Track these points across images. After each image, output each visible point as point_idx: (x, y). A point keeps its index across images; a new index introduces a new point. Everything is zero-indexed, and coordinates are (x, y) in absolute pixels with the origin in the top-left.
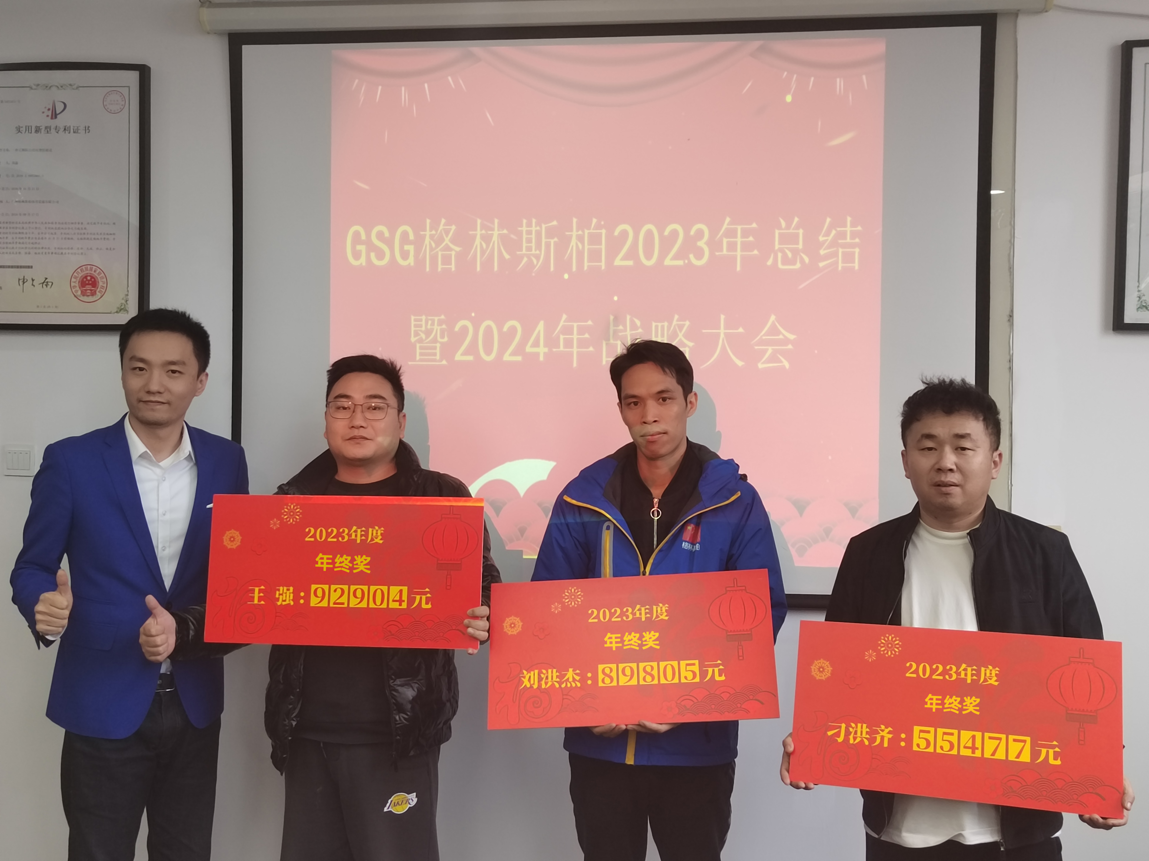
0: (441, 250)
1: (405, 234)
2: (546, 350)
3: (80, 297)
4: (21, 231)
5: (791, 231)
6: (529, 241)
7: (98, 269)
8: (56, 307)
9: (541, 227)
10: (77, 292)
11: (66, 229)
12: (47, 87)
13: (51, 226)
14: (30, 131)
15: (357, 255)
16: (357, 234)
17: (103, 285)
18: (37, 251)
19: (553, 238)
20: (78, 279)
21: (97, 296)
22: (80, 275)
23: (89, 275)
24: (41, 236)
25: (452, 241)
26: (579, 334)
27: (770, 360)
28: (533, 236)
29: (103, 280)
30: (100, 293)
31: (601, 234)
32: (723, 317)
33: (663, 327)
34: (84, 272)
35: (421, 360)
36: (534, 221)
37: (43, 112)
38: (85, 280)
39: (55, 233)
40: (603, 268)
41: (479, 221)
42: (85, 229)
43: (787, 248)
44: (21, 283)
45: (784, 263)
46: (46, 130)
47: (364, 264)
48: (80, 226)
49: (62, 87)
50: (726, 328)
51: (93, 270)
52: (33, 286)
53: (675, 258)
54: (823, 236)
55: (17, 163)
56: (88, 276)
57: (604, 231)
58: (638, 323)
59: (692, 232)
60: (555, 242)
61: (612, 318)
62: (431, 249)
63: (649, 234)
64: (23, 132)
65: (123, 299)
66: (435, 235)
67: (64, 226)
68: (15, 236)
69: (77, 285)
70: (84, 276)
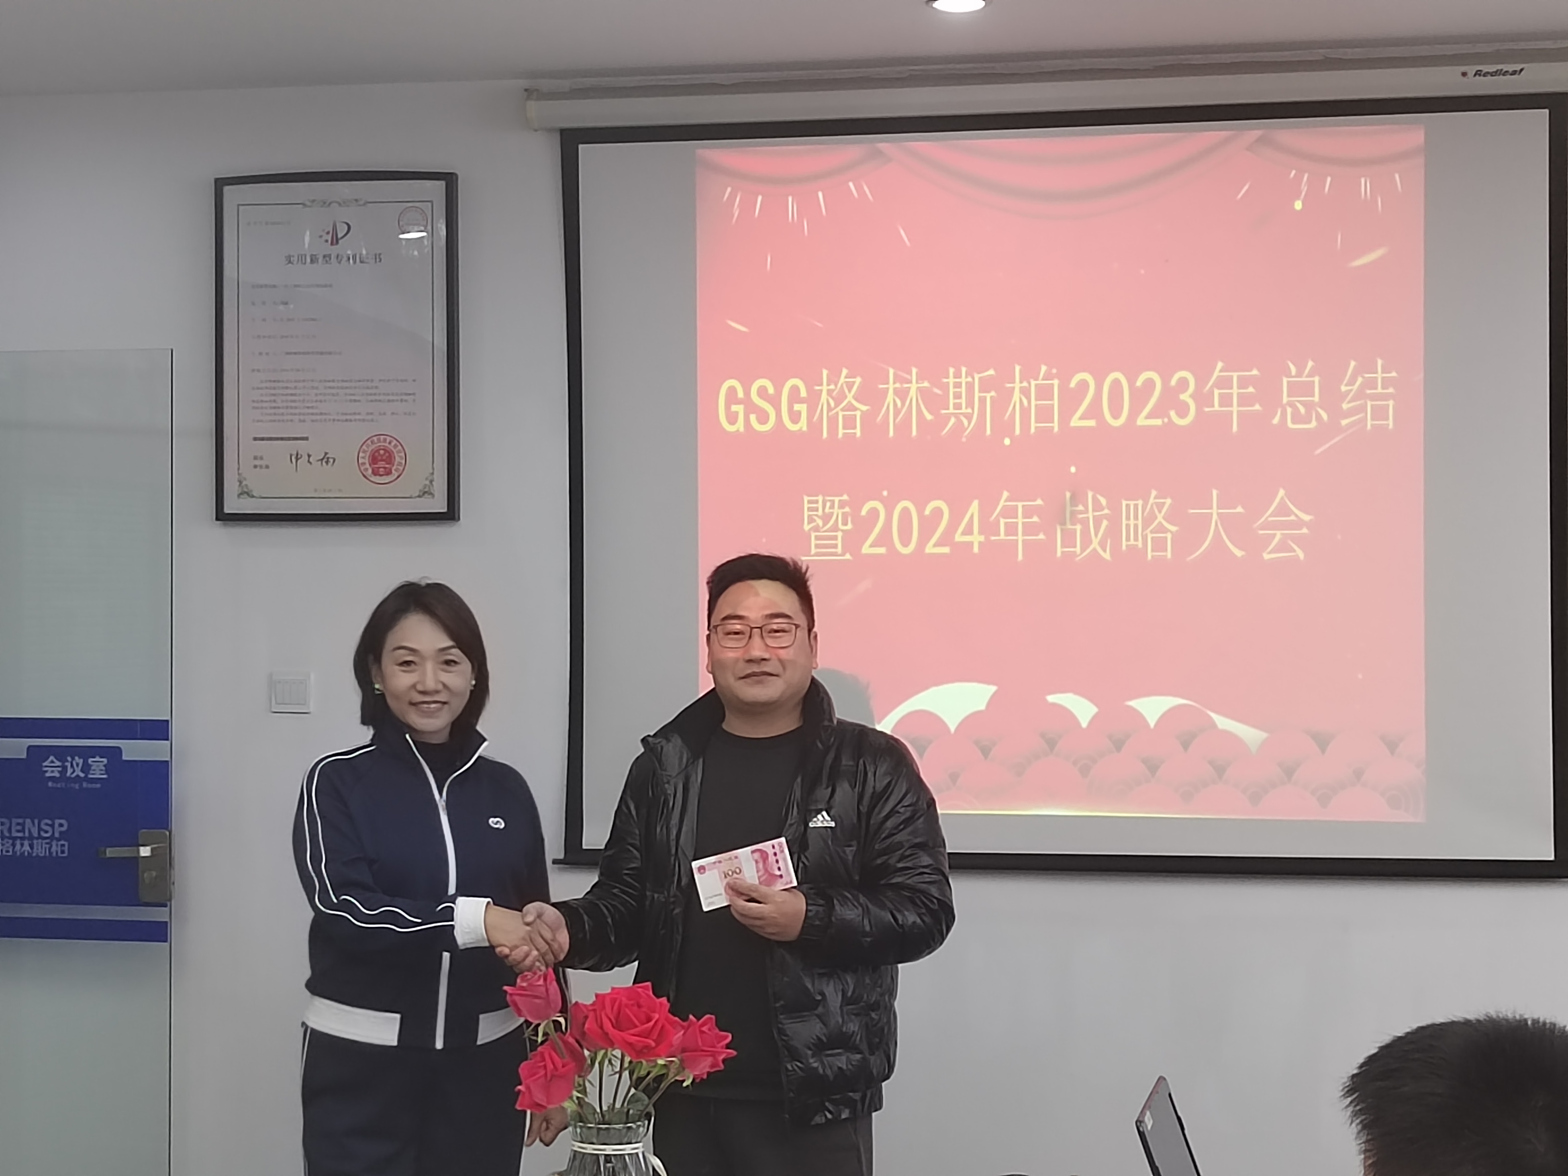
0: (843, 410)
1: (795, 389)
2: (982, 538)
3: (371, 476)
4: (293, 392)
5: (1303, 378)
6: (958, 396)
7: (393, 440)
8: (340, 491)
9: (973, 378)
10: (367, 471)
11: (351, 388)
12: (325, 203)
13: (331, 384)
14: (304, 261)
15: (732, 418)
16: (732, 391)
17: (401, 461)
18: (314, 417)
19: (989, 392)
20: (368, 454)
21: (392, 475)
22: (370, 449)
23: (382, 448)
24: (319, 398)
25: (857, 397)
26: (1025, 516)
27: (1279, 549)
28: (963, 390)
29: (400, 454)
30: (397, 471)
31: (1052, 385)
32: (1215, 493)
33: (1136, 506)
34: (376, 444)
35: (817, 555)
36: (964, 370)
37: (321, 237)
38: (377, 454)
39: (338, 394)
40: (1056, 429)
41: (891, 371)
42: (376, 387)
43: (1299, 402)
44: (294, 460)
45: (1294, 422)
46: (325, 260)
47: (742, 429)
48: (370, 384)
49: (344, 202)
50: (1218, 508)
51: (388, 441)
52: (309, 464)
53: (1150, 416)
54: (1346, 385)
55: (287, 304)
56: (380, 449)
57: (1056, 382)
58: (1103, 501)
59: (1173, 382)
60: (991, 397)
61: (1068, 495)
62: (830, 409)
63: (1116, 385)
64: (295, 262)
65: (427, 479)
66: (833, 390)
67: (349, 384)
68: (285, 398)
69: (367, 462)
70: (376, 449)
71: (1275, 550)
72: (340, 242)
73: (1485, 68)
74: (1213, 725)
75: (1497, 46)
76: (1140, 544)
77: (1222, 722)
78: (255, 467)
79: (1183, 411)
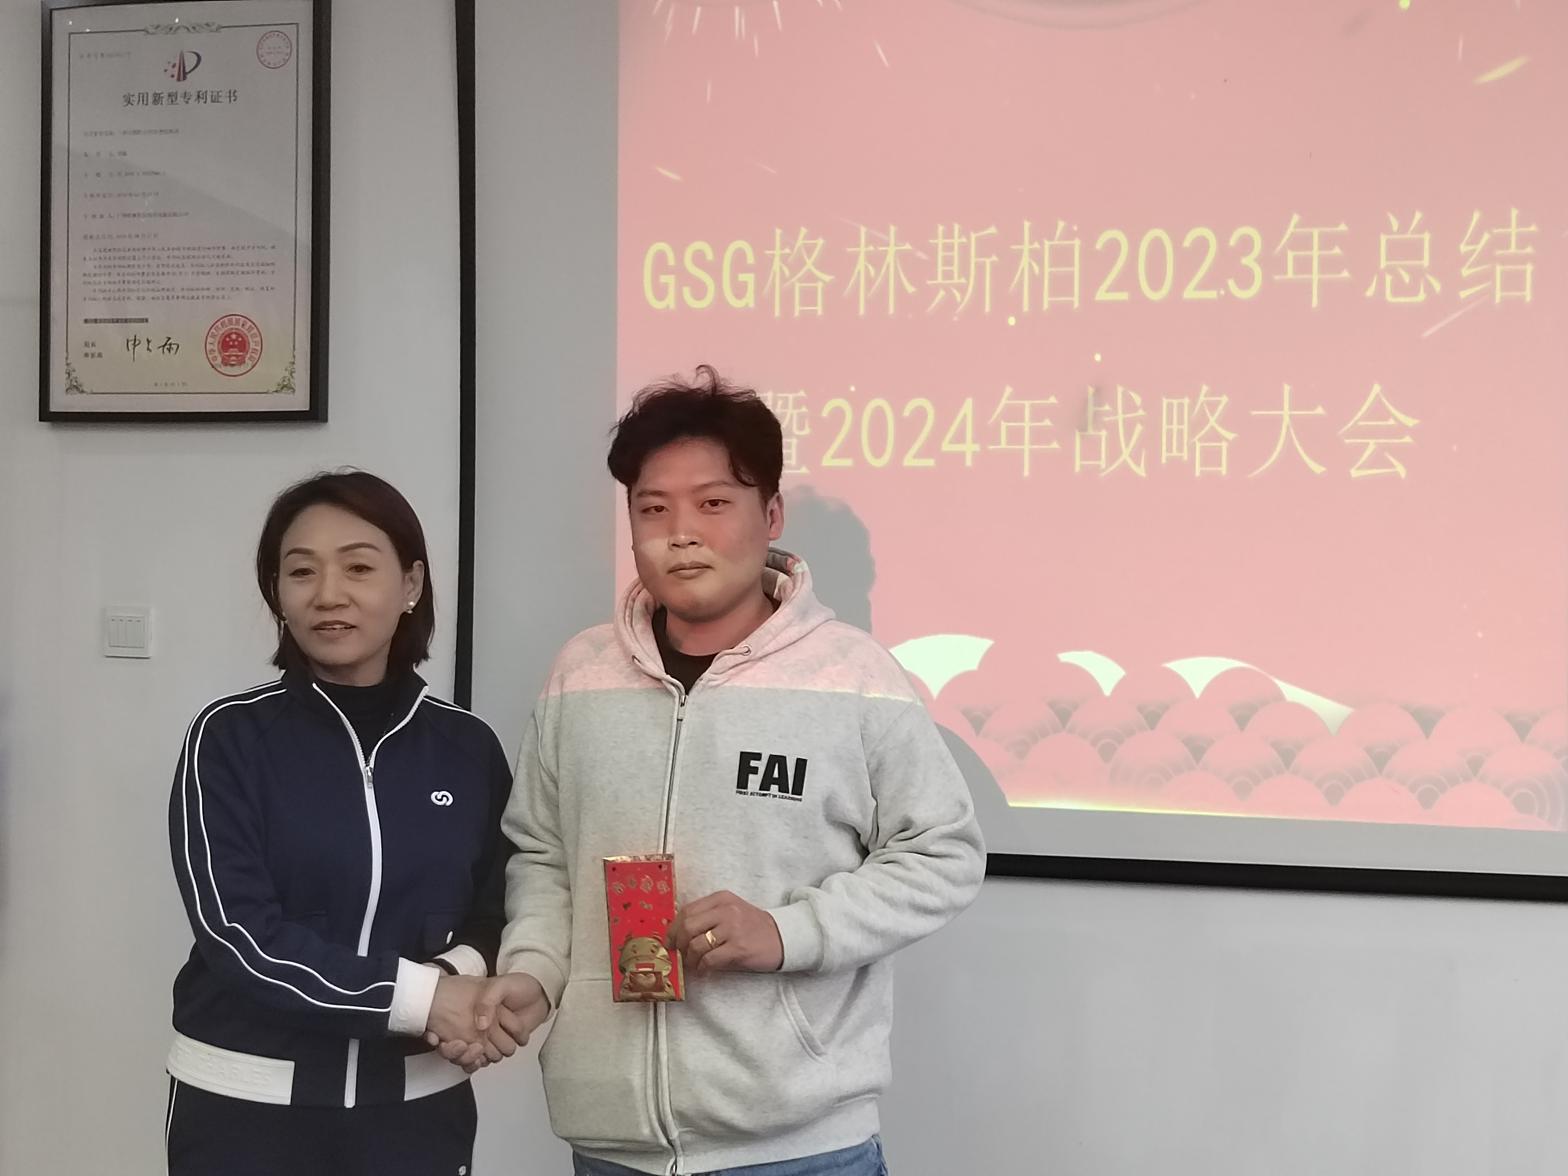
0: (801, 280)
1: (740, 255)
2: (977, 448)
3: (220, 366)
4: (131, 263)
5: (1409, 236)
6: (948, 262)
7: (248, 321)
8: (184, 384)
9: (969, 238)
10: (217, 360)
11: (199, 257)
12: (171, 29)
13: (176, 253)
14: (145, 102)
15: (660, 292)
16: (661, 257)
17: (256, 348)
18: (156, 294)
19: (989, 256)
20: (218, 338)
21: (246, 365)
22: (221, 332)
23: (234, 331)
24: (161, 270)
25: (819, 265)
26: (1034, 419)
27: (1370, 464)
28: (956, 254)
29: (255, 340)
30: (251, 360)
31: (1073, 246)
32: (1287, 388)
33: (1181, 406)
34: (226, 326)
36: (957, 227)
37: (166, 71)
38: (228, 339)
39: (183, 266)
40: (1076, 305)
41: (863, 230)
42: (228, 257)
43: (1403, 267)
44: (131, 347)
45: (1396, 292)
46: (170, 100)
47: (672, 306)
48: (221, 252)
49: (194, 28)
50: (1291, 409)
51: (241, 323)
52: (149, 352)
53: (1202, 286)
54: (1467, 244)
55: (125, 154)
56: (232, 333)
57: (1077, 243)
58: (1137, 399)
59: (1232, 242)
60: (992, 263)
61: (1091, 390)
62: (784, 279)
63: (1157, 246)
64: (135, 103)
65: (286, 370)
66: (789, 255)
67: (196, 253)
68: (122, 271)
69: (216, 348)
70: (226, 334)
71: (1369, 465)
72: (188, 76)
74: (1279, 696)
76: (1185, 455)
77: (1292, 693)
78: (86, 355)
79: (1245, 278)
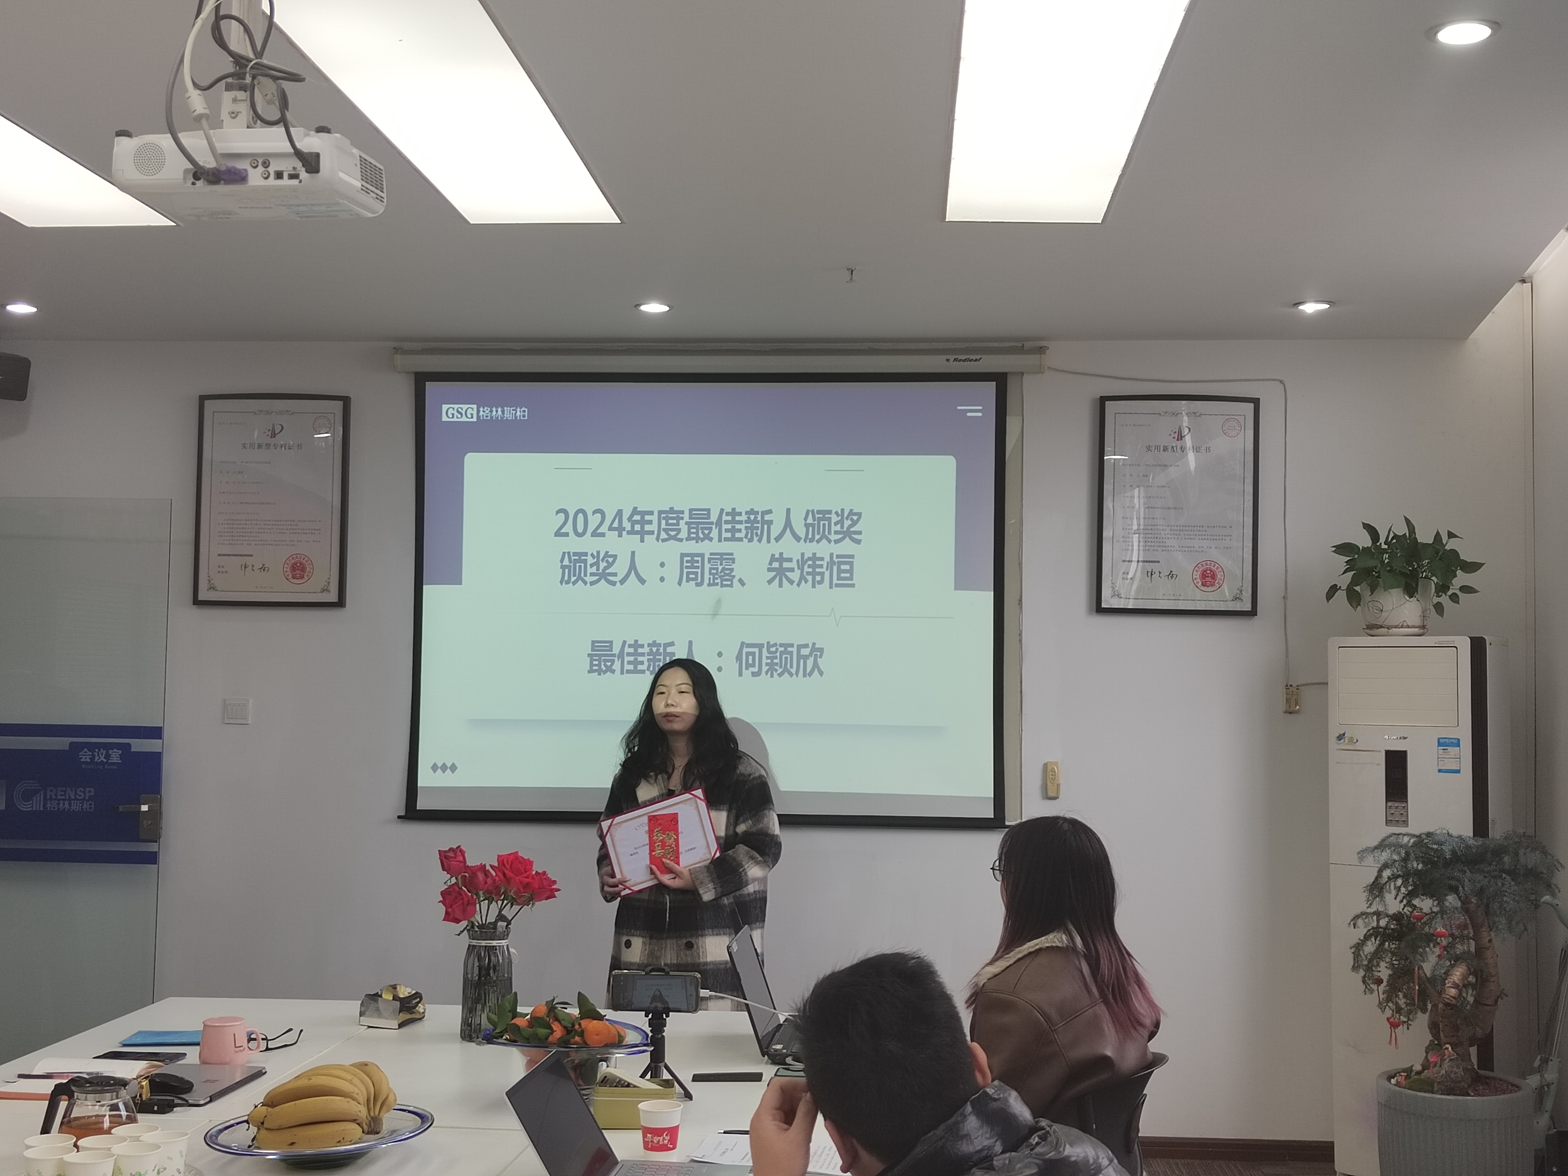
3: (291, 579)
4: (244, 526)
7: (306, 557)
8: (271, 588)
10: (289, 576)
11: (281, 525)
12: (268, 412)
13: (268, 522)
14: (253, 448)
17: (310, 571)
18: (257, 542)
20: (290, 565)
21: (305, 579)
22: (291, 562)
23: (299, 562)
24: (260, 531)
29: (310, 566)
30: (307, 576)
34: (295, 559)
37: (265, 432)
38: (295, 566)
39: (272, 529)
42: (296, 525)
44: (243, 568)
46: (267, 447)
48: (292, 523)
49: (281, 412)
51: (302, 558)
52: (253, 571)
55: (242, 473)
56: (297, 563)
64: (248, 448)
65: (326, 581)
67: (279, 523)
68: (239, 530)
69: (289, 570)
70: (295, 563)
72: (276, 436)
73: (960, 357)
75: (967, 345)
78: (219, 572)
